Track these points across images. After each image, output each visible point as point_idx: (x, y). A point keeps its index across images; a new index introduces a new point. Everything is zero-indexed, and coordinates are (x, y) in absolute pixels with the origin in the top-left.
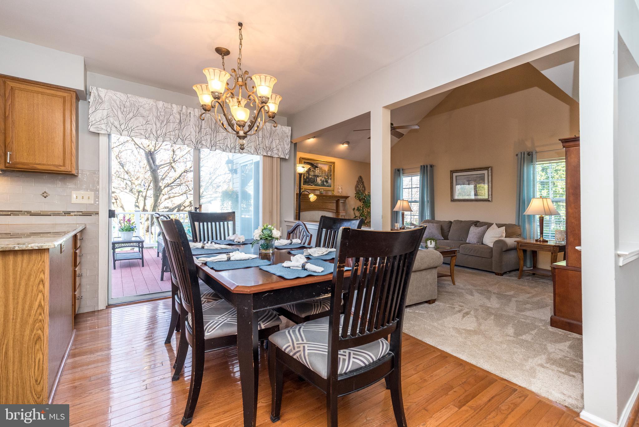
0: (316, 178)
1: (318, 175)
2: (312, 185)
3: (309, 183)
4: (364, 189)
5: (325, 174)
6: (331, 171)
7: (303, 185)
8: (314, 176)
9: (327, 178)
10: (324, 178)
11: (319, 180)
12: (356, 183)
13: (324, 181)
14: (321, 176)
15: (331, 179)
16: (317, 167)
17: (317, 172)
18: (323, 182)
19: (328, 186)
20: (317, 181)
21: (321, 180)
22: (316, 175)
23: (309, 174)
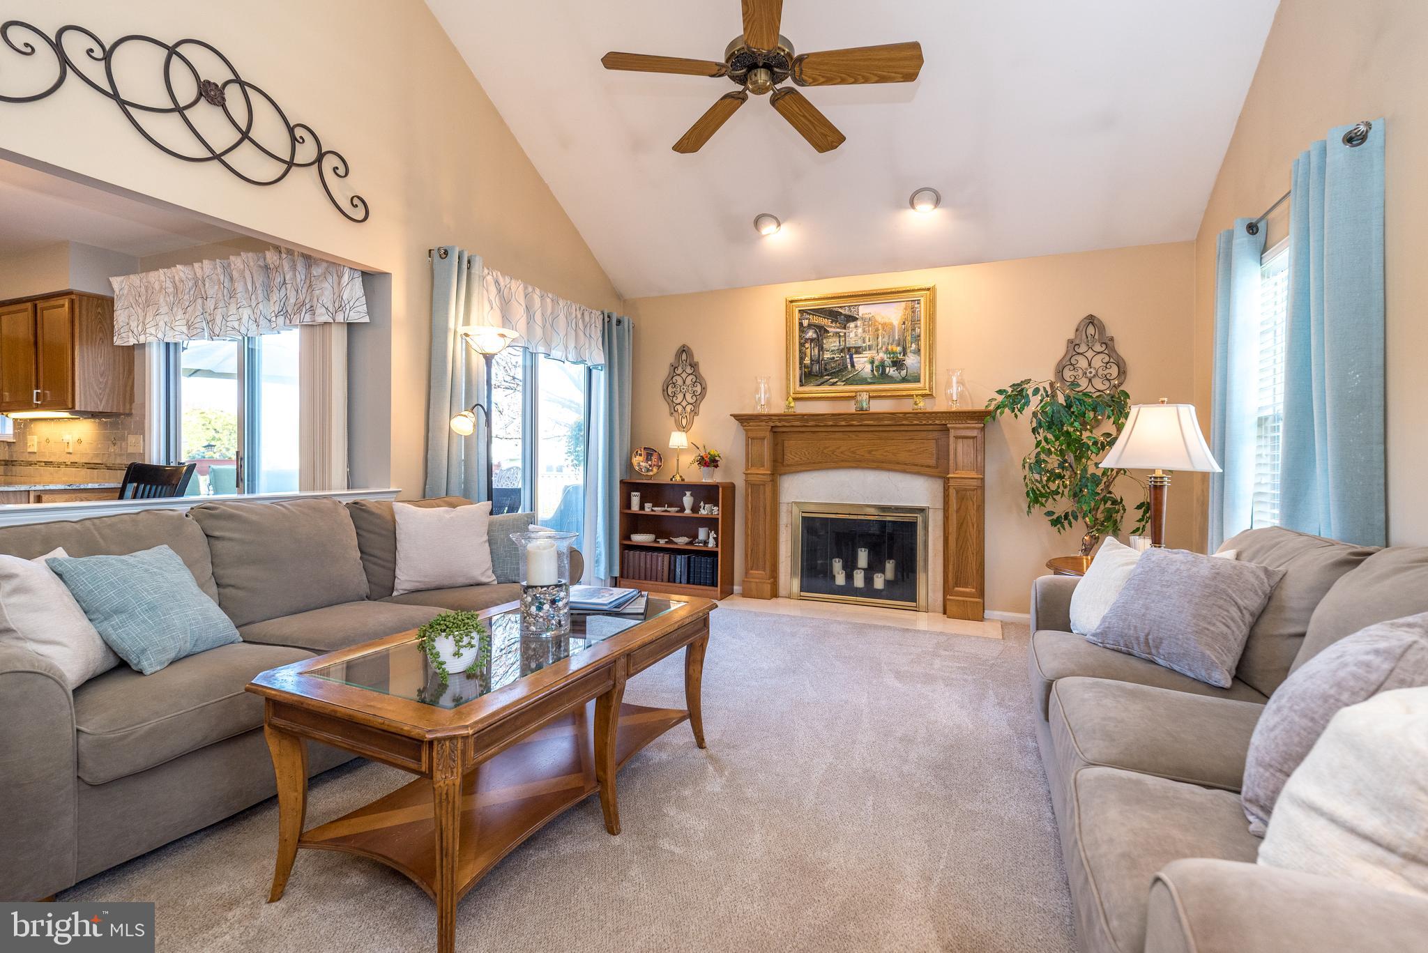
0: (851, 358)
1: (860, 343)
2: (834, 384)
3: (822, 376)
4: (1114, 371)
5: (891, 335)
6: (915, 322)
7: (801, 385)
8: (842, 351)
9: (899, 349)
10: (887, 352)
11: (862, 364)
12: (1060, 351)
13: (888, 362)
14: (870, 348)
15: (918, 351)
16: (855, 319)
17: (852, 335)
18: (882, 365)
19: (904, 380)
20: (853, 366)
21: (872, 362)
22: (849, 349)
23: (821, 349)
